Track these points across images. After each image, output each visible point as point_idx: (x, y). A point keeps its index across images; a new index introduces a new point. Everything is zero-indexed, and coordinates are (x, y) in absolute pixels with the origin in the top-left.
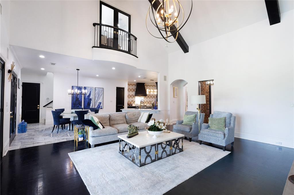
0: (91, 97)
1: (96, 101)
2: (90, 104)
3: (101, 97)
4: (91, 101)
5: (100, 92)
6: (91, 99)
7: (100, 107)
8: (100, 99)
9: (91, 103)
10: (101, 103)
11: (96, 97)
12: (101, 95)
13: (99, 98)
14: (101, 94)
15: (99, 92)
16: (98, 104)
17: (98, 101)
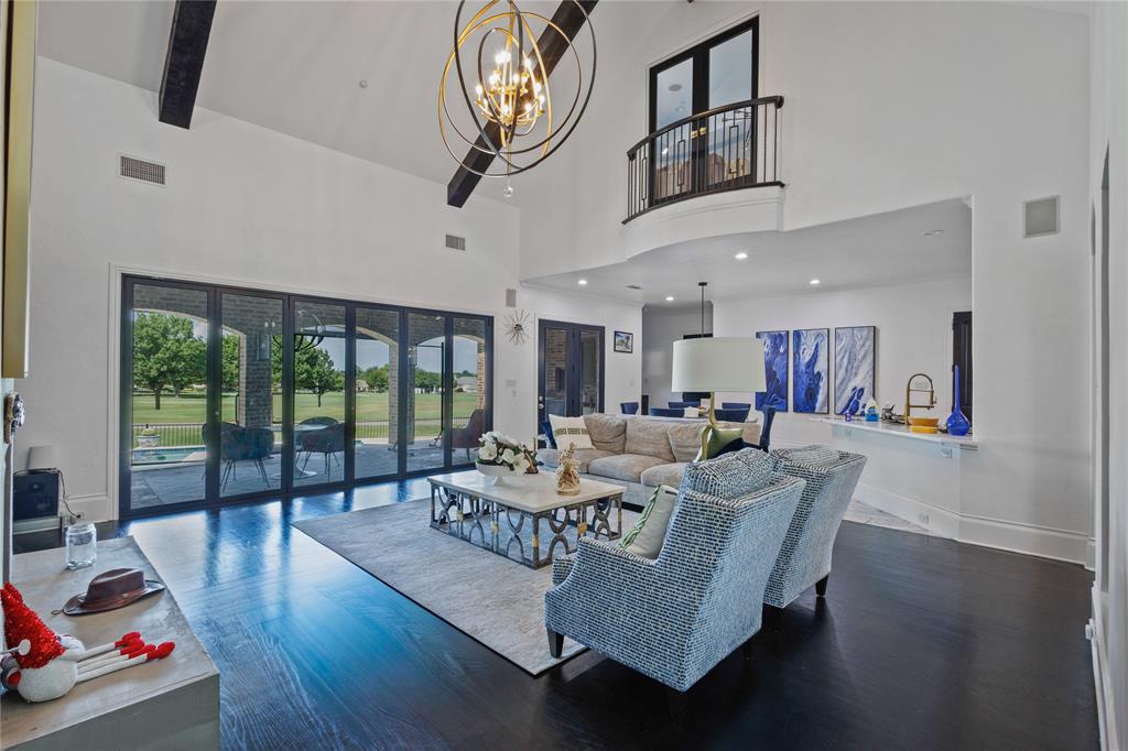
0: (821, 366)
1: (842, 383)
2: (818, 392)
3: (866, 367)
4: (821, 384)
5: (858, 348)
6: (819, 373)
7: (860, 410)
8: (856, 374)
9: (821, 391)
10: (862, 390)
11: (840, 366)
12: (864, 357)
13: (851, 370)
14: (862, 353)
15: (854, 345)
16: (848, 393)
17: (849, 381)
